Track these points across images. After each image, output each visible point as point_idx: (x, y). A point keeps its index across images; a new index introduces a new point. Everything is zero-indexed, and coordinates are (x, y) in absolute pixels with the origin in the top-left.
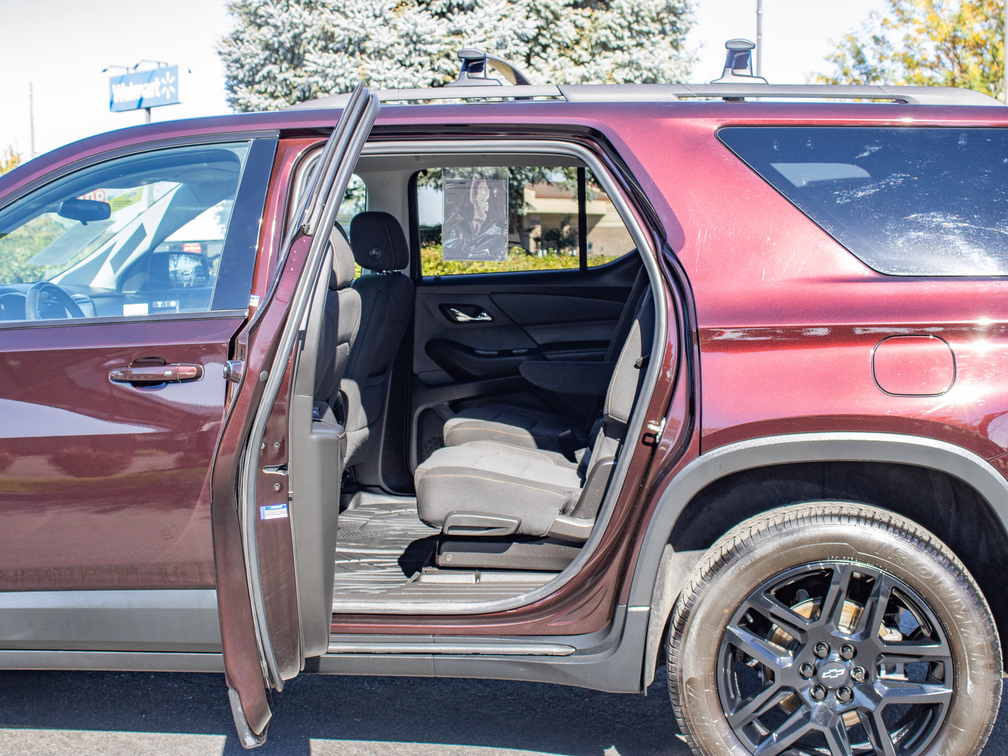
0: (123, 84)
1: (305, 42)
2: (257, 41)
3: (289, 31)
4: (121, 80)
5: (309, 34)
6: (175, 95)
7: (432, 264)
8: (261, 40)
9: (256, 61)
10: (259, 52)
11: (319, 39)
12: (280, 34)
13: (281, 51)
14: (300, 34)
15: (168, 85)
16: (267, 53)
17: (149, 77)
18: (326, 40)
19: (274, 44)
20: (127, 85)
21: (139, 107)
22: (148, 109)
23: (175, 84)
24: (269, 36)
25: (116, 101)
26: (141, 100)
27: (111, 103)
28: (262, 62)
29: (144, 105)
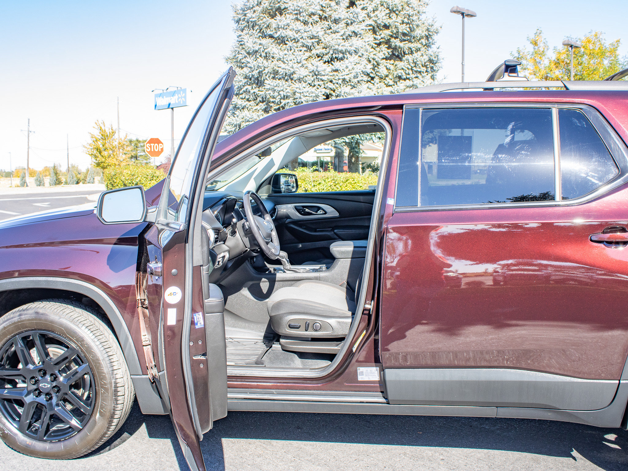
0: (161, 97)
1: (264, 75)
2: (242, 74)
3: (257, 70)
4: (160, 95)
5: (266, 71)
6: (185, 102)
7: (329, 180)
8: (243, 74)
9: (241, 84)
10: (242, 80)
11: (271, 73)
12: (252, 71)
13: (253, 79)
14: (262, 71)
15: (182, 97)
16: (246, 80)
17: (173, 94)
18: (274, 74)
19: (249, 76)
20: (163, 97)
21: (169, 108)
22: (172, 109)
23: (185, 97)
24: (247, 72)
25: (158, 105)
26: (169, 104)
27: (156, 106)
28: (243, 84)
29: (171, 107)
